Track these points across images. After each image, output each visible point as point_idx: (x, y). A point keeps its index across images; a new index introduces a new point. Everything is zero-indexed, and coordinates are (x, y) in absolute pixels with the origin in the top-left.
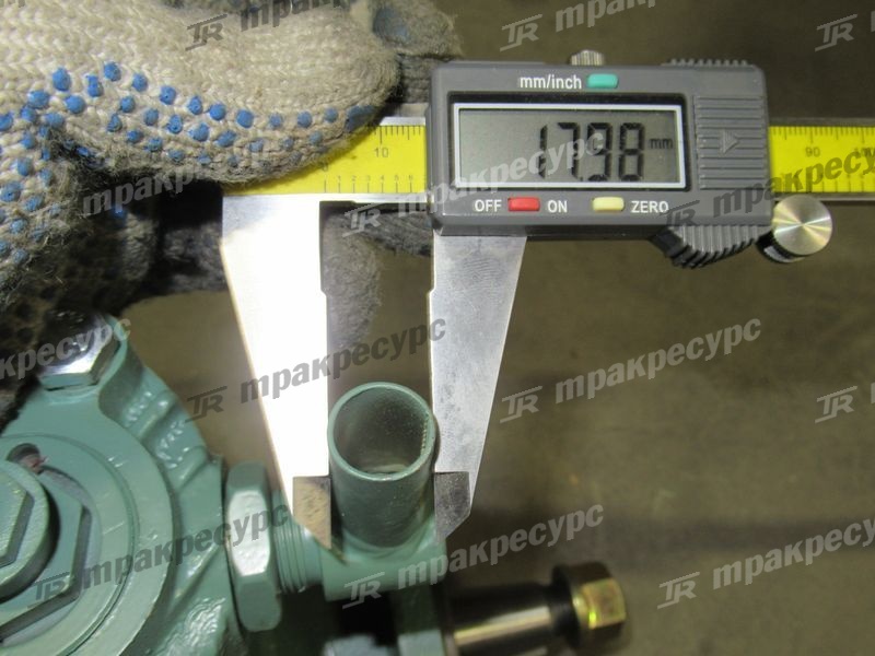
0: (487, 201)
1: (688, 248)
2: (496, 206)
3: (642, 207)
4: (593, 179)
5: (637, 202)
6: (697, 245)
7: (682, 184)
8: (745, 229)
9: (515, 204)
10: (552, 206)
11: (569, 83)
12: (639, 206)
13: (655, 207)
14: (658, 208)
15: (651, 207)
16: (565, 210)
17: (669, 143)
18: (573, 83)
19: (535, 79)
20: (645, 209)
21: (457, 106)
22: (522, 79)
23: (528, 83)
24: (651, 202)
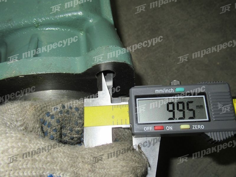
0: (148, 127)
1: (212, 139)
2: (150, 129)
3: (196, 127)
4: (180, 119)
5: (194, 126)
6: (214, 138)
7: (207, 119)
8: (229, 132)
9: (156, 128)
10: (168, 128)
11: (170, 91)
12: (195, 127)
13: (200, 127)
14: (201, 127)
15: (199, 127)
16: (172, 129)
17: (202, 107)
18: (171, 91)
19: (160, 90)
20: (196, 128)
21: (137, 99)
22: (156, 90)
23: (158, 91)
24: (198, 126)
